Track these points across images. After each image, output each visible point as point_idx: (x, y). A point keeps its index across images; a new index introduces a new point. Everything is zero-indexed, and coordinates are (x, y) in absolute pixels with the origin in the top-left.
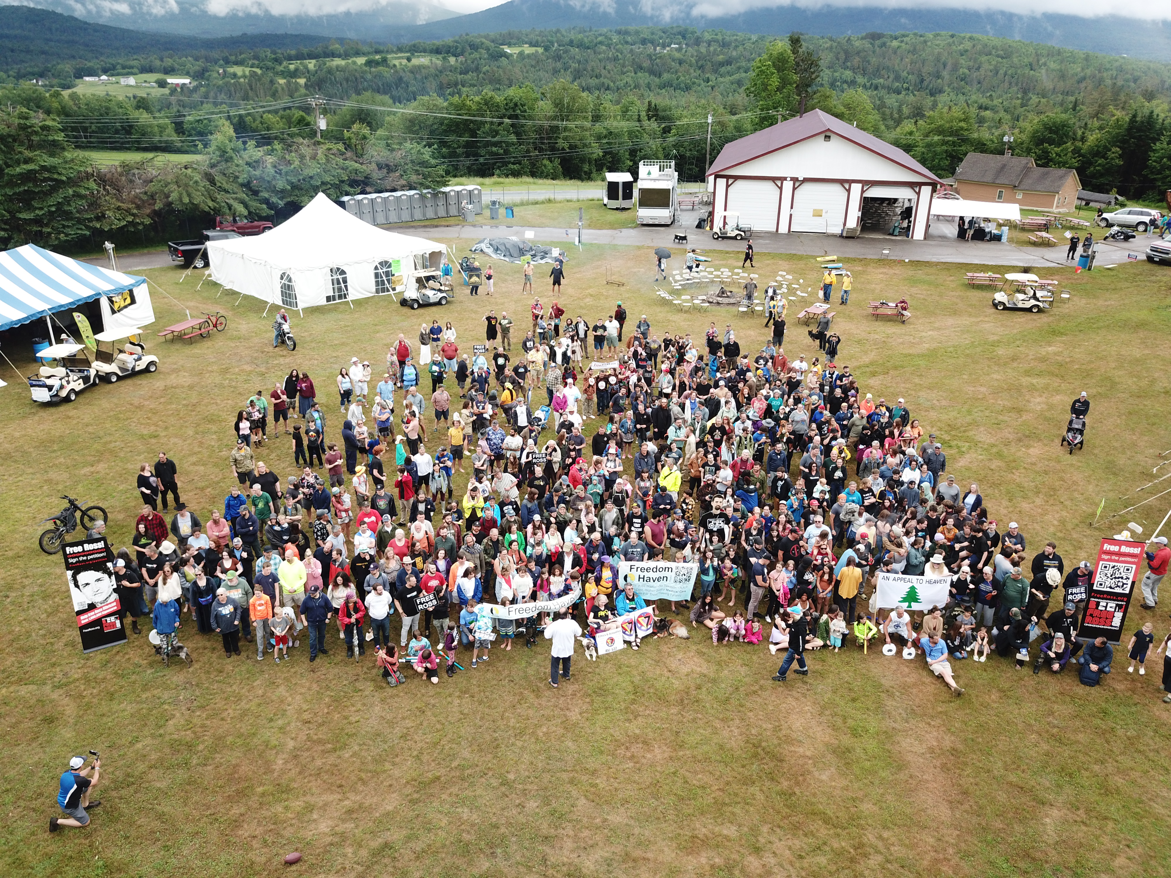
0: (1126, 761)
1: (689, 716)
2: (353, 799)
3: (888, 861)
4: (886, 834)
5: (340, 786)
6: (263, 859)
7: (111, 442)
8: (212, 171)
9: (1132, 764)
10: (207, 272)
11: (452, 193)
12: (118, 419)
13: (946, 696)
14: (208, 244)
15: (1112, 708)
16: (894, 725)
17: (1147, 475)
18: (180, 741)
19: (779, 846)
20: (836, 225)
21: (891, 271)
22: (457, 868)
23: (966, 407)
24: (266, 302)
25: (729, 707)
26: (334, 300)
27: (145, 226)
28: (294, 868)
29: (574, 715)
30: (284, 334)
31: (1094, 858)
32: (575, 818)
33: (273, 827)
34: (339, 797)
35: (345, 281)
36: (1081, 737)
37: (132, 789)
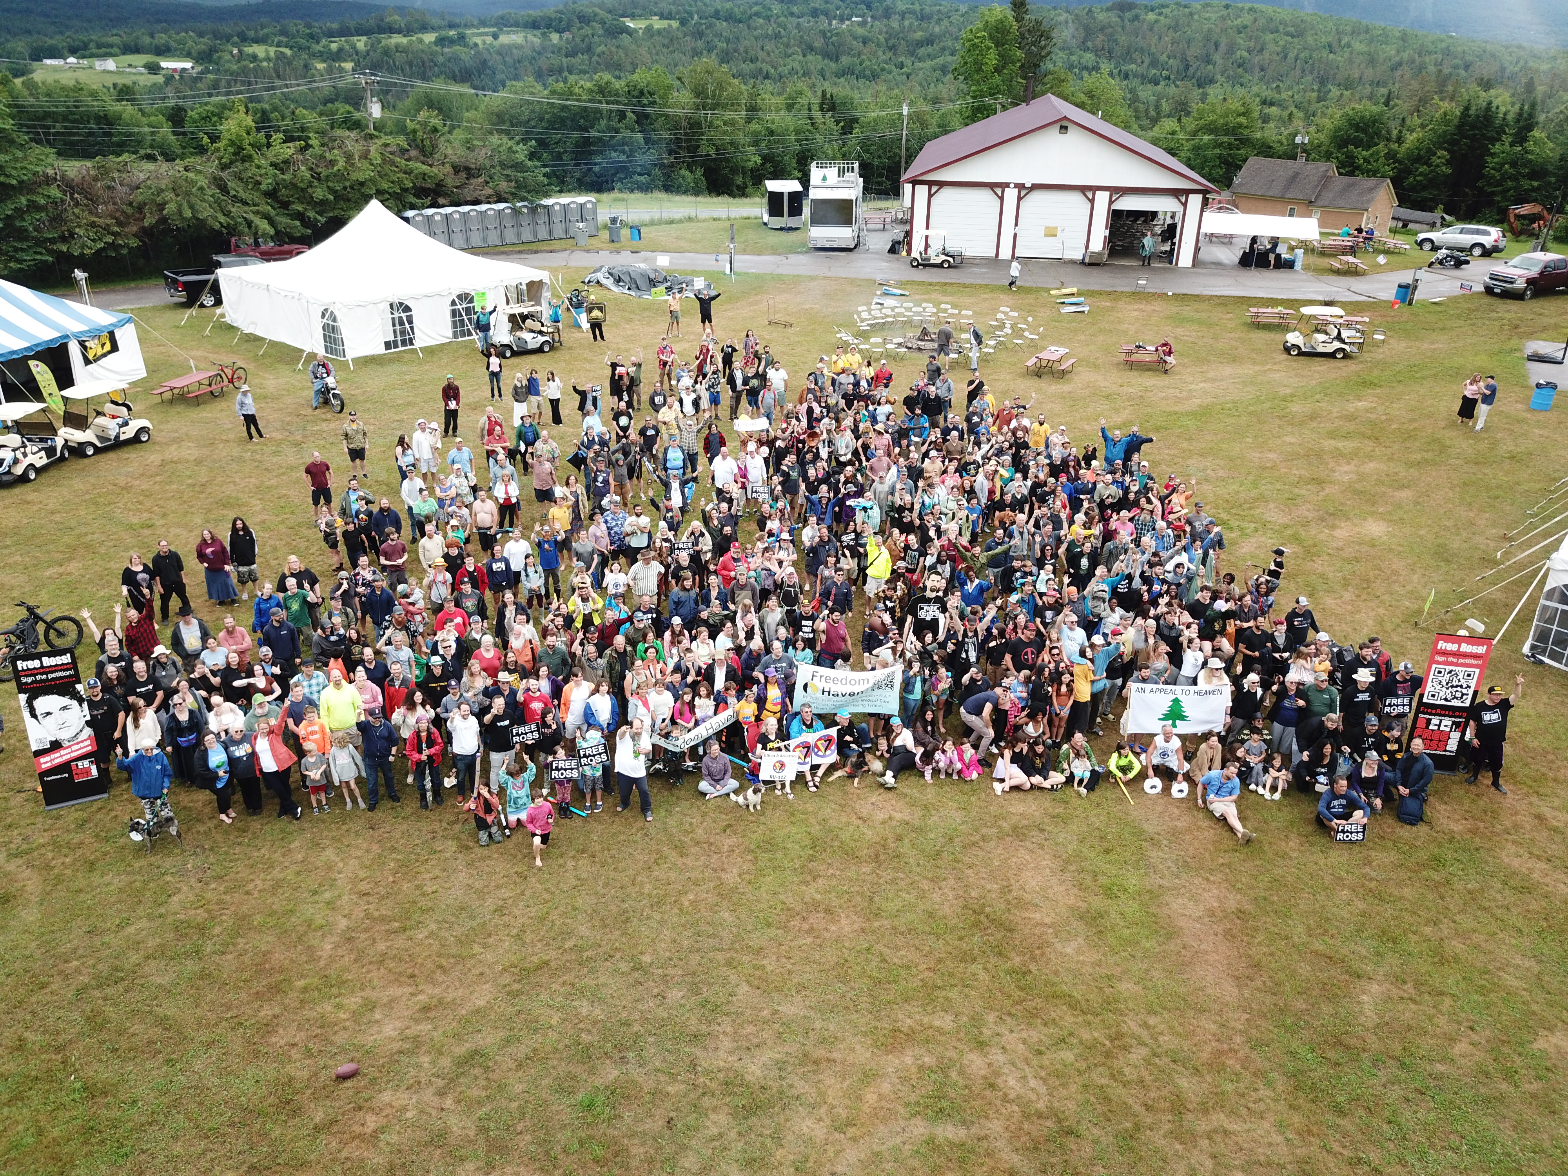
0: (1466, 921)
1: (887, 875)
2: (428, 993)
3: (1155, 1055)
4: (1152, 1021)
5: (412, 976)
6: (306, 1074)
7: (86, 534)
8: (224, 175)
9: (1474, 925)
10: (218, 311)
11: (557, 208)
12: (97, 504)
13: (1228, 843)
14: (219, 271)
15: (1449, 855)
16: (1161, 882)
17: (1489, 561)
18: (188, 922)
19: (1010, 1039)
20: (1075, 249)
21: (1149, 308)
22: (574, 1078)
23: (1250, 478)
24: (302, 351)
25: (940, 863)
26: (396, 347)
27: (131, 249)
28: (348, 1084)
29: (731, 877)
30: (328, 390)
31: (1426, 1044)
32: (733, 1010)
33: (319, 1031)
34: (411, 990)
35: (410, 322)
36: (1407, 892)
37: (121, 987)
